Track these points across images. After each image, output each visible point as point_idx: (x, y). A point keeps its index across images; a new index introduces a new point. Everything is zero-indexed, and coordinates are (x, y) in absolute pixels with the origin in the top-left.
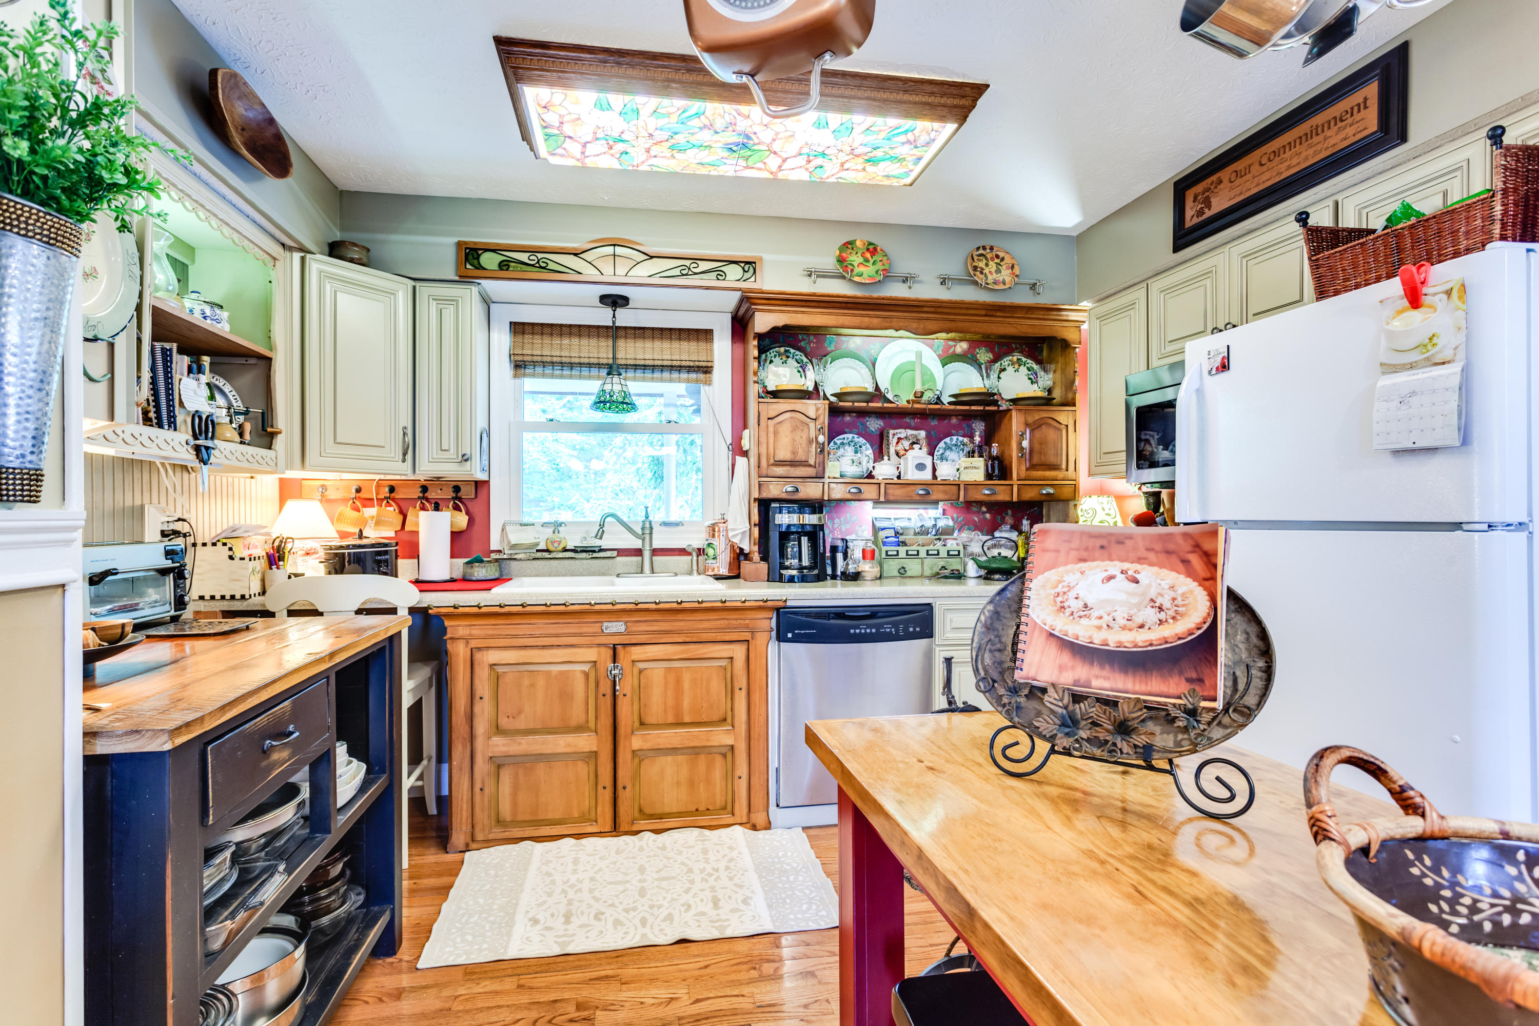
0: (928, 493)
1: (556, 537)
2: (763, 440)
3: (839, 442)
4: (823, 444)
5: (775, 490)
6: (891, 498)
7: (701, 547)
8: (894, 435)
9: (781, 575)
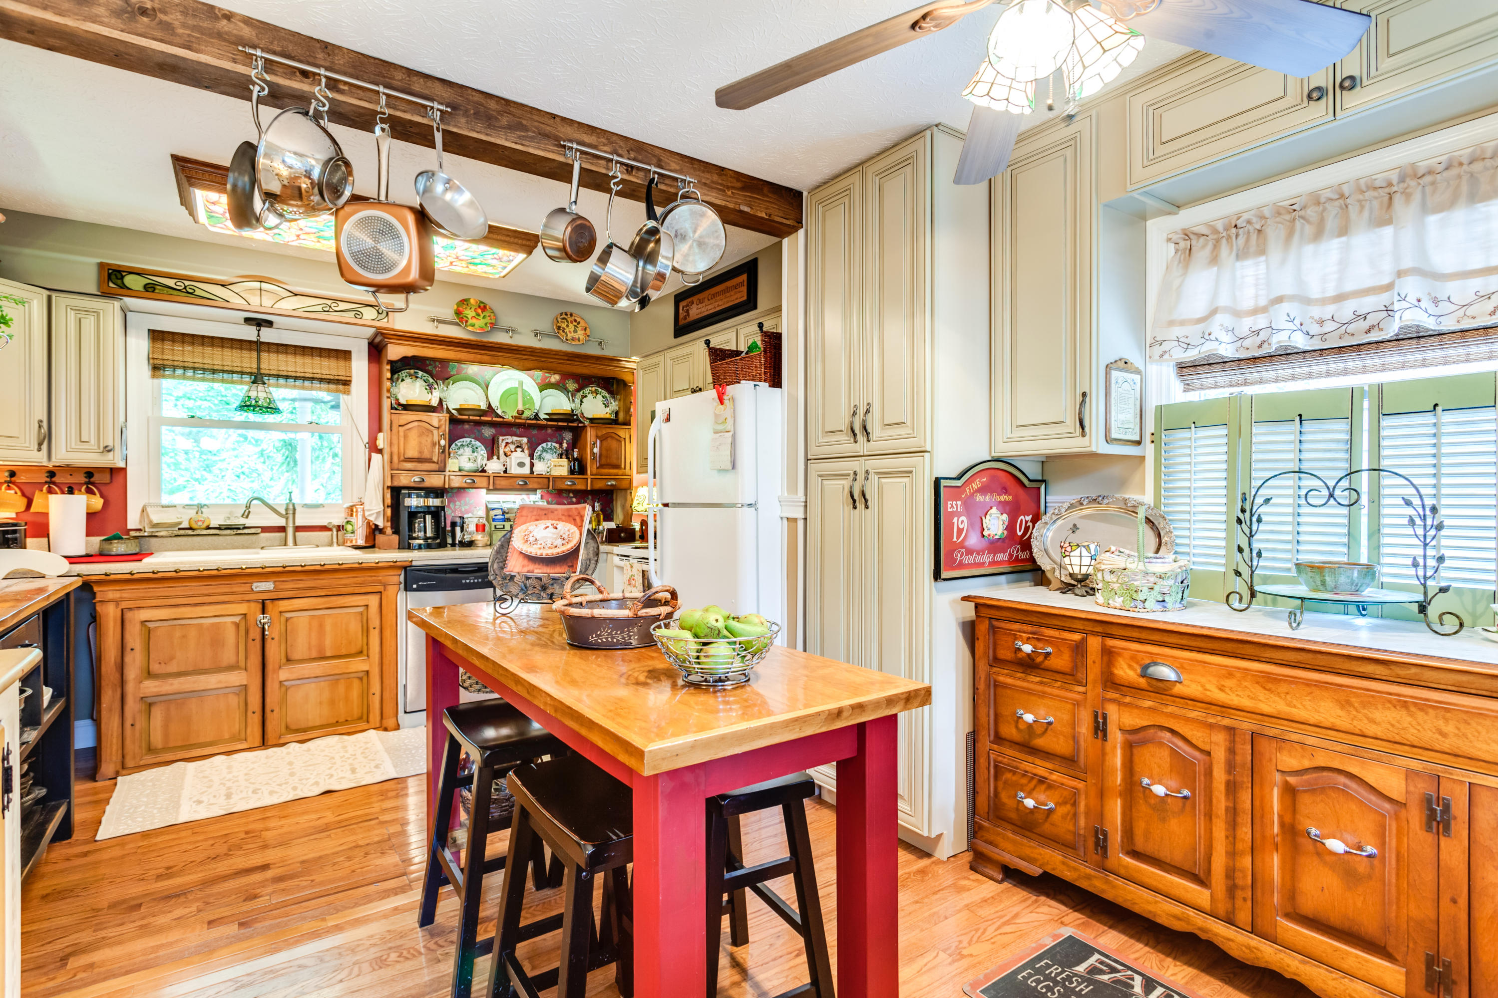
0: (526, 483)
1: (201, 517)
2: (395, 441)
3: (459, 444)
4: (445, 446)
5: (404, 480)
6: (498, 487)
7: (340, 524)
8: (503, 440)
9: (409, 544)
